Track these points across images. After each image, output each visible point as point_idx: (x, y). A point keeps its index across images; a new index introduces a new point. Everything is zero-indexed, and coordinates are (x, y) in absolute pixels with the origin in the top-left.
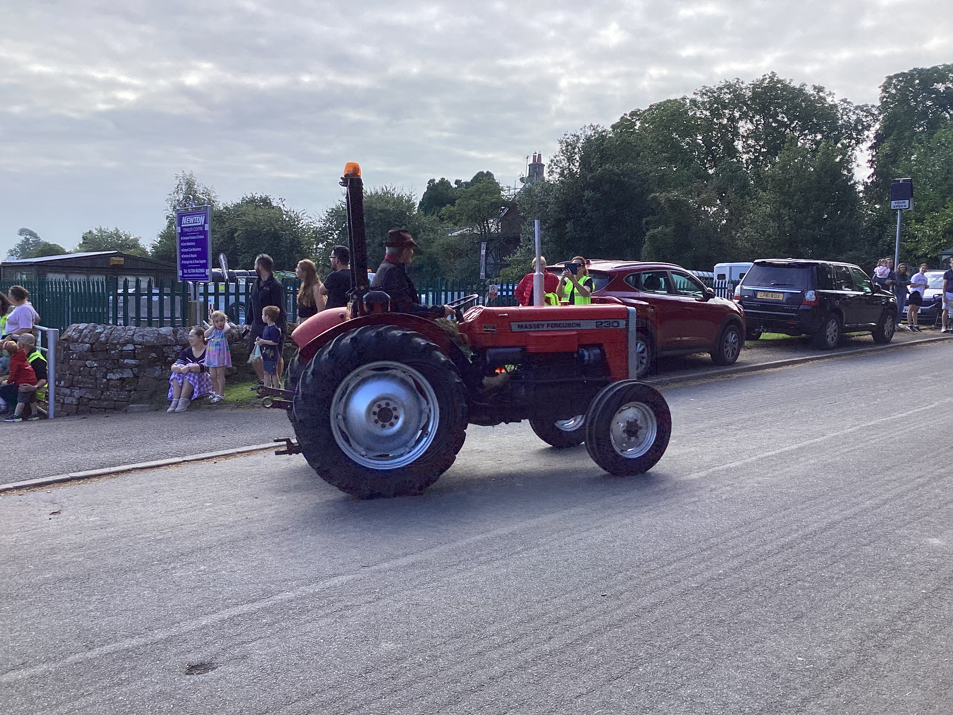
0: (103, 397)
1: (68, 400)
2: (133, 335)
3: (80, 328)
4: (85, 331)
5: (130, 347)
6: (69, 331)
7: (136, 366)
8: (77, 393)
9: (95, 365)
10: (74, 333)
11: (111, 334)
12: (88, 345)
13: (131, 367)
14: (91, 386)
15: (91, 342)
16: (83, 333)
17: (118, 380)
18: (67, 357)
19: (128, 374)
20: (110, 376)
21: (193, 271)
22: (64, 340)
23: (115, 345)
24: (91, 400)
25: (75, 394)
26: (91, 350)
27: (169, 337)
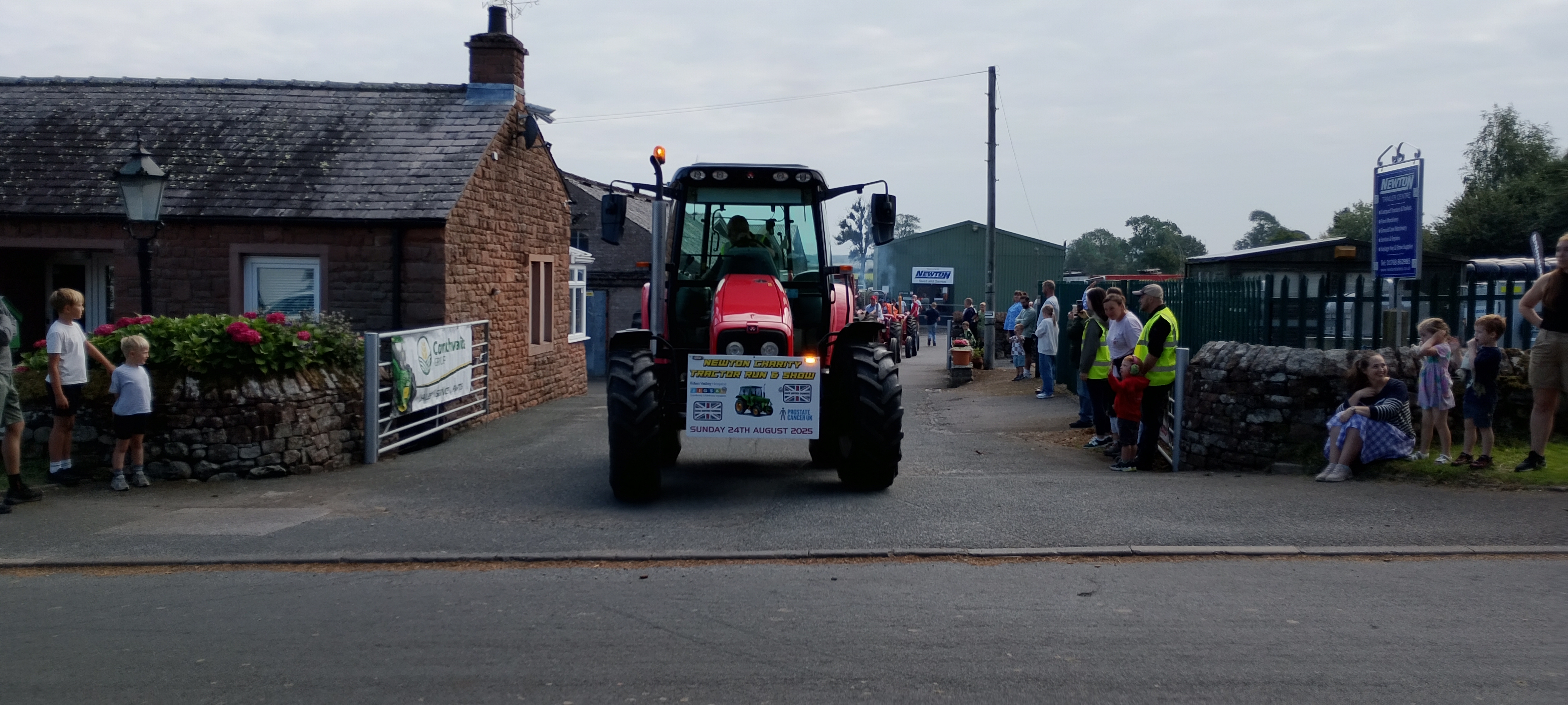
0: (1239, 448)
1: (1196, 448)
2: (1286, 360)
3: (1216, 347)
4: (1222, 351)
5: (1280, 377)
6: (1202, 352)
7: (1286, 406)
8: (1207, 438)
9: (1232, 401)
10: (1208, 355)
11: (1255, 357)
12: (1223, 372)
13: (1280, 407)
14: (1224, 430)
15: (1228, 368)
16: (1219, 356)
17: (1259, 424)
18: (1197, 387)
19: (1275, 417)
20: (1251, 418)
21: (1394, 262)
22: (1195, 363)
23: (1259, 374)
24: (1223, 450)
25: (1204, 441)
26: (1227, 379)
27: (1340, 365)
